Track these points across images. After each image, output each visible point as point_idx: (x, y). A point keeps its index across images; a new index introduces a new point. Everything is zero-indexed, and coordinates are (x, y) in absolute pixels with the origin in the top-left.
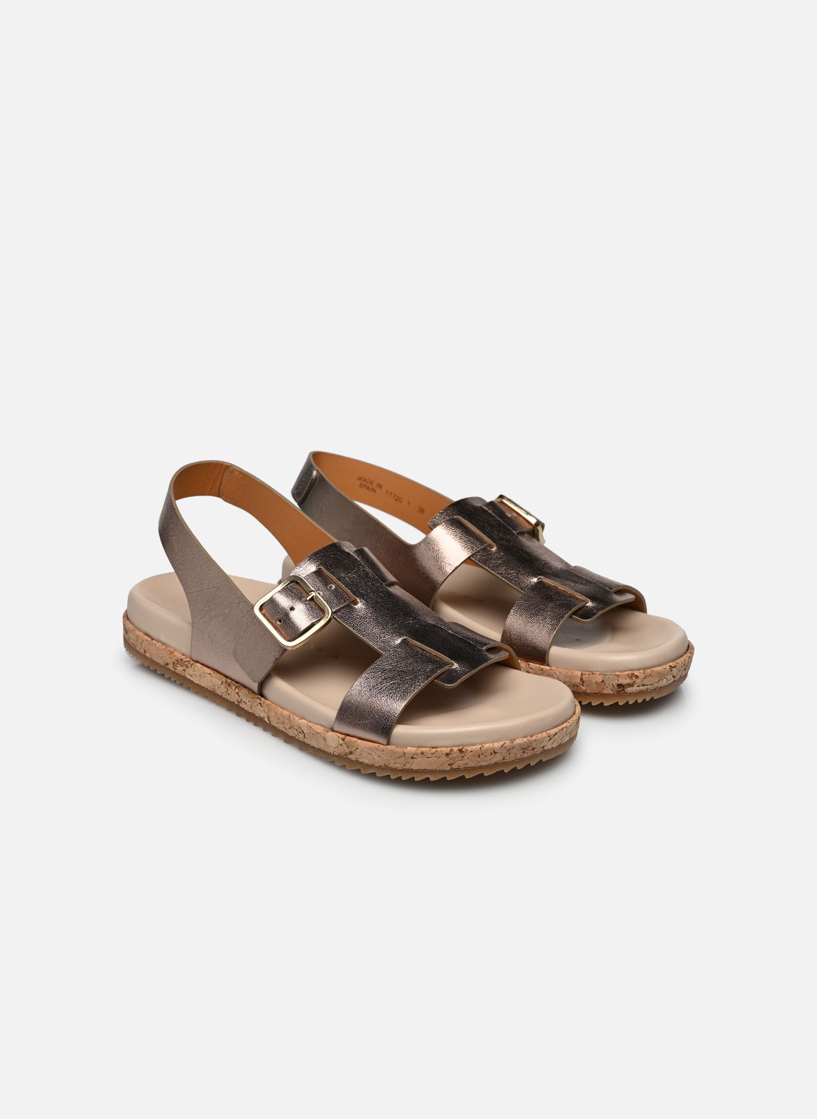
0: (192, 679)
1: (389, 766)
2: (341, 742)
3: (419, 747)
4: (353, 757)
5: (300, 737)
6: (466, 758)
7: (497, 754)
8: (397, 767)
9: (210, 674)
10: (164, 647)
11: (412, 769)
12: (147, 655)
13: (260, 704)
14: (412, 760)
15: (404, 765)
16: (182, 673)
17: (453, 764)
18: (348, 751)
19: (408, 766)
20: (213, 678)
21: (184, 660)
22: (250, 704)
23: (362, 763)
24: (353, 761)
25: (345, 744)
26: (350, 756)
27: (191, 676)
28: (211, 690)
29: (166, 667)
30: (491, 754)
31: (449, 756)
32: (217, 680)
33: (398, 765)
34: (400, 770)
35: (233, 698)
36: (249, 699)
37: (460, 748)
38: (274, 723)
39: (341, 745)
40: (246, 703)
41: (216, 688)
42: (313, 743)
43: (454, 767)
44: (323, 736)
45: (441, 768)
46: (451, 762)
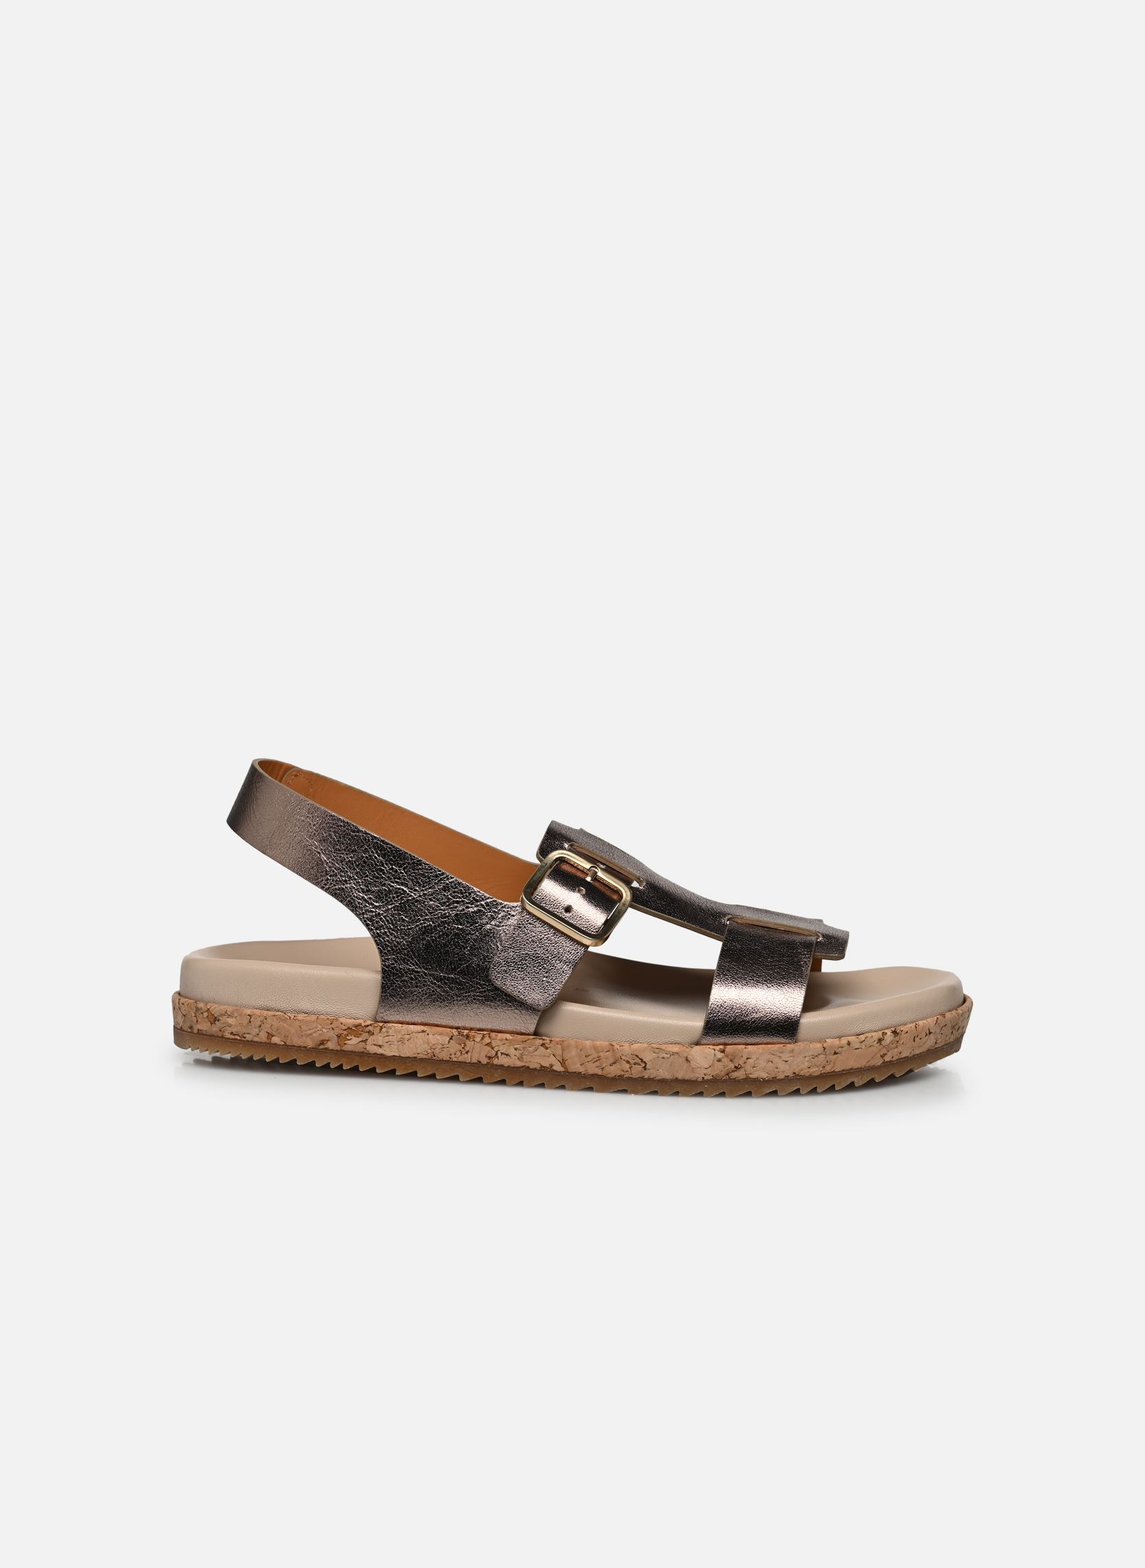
0: (380, 1051)
1: (802, 1073)
2: (720, 1055)
3: (840, 1037)
4: (739, 1075)
5: (637, 1072)
6: (901, 1043)
7: (932, 1035)
8: (814, 1072)
9: (423, 1031)
10: (314, 1018)
11: (834, 1071)
12: (276, 1040)
13: (543, 1045)
14: (836, 1056)
15: (824, 1067)
16: (360, 1048)
17: (886, 1054)
18: (732, 1066)
19: (828, 1069)
20: (430, 1036)
21: (363, 1024)
22: (517, 1053)
23: (756, 1080)
24: (739, 1081)
25: (727, 1056)
26: (735, 1075)
27: (380, 1046)
28: (425, 1057)
29: (322, 1047)
30: (926, 1035)
31: (883, 1042)
32: (439, 1037)
33: (814, 1070)
34: (817, 1077)
35: (477, 1052)
36: (516, 1046)
37: (893, 1029)
38: (576, 1067)
39: (719, 1060)
40: (507, 1055)
41: (437, 1051)
42: (664, 1073)
43: (887, 1058)
44: (686, 1055)
45: (872, 1063)
46: (884, 1051)
